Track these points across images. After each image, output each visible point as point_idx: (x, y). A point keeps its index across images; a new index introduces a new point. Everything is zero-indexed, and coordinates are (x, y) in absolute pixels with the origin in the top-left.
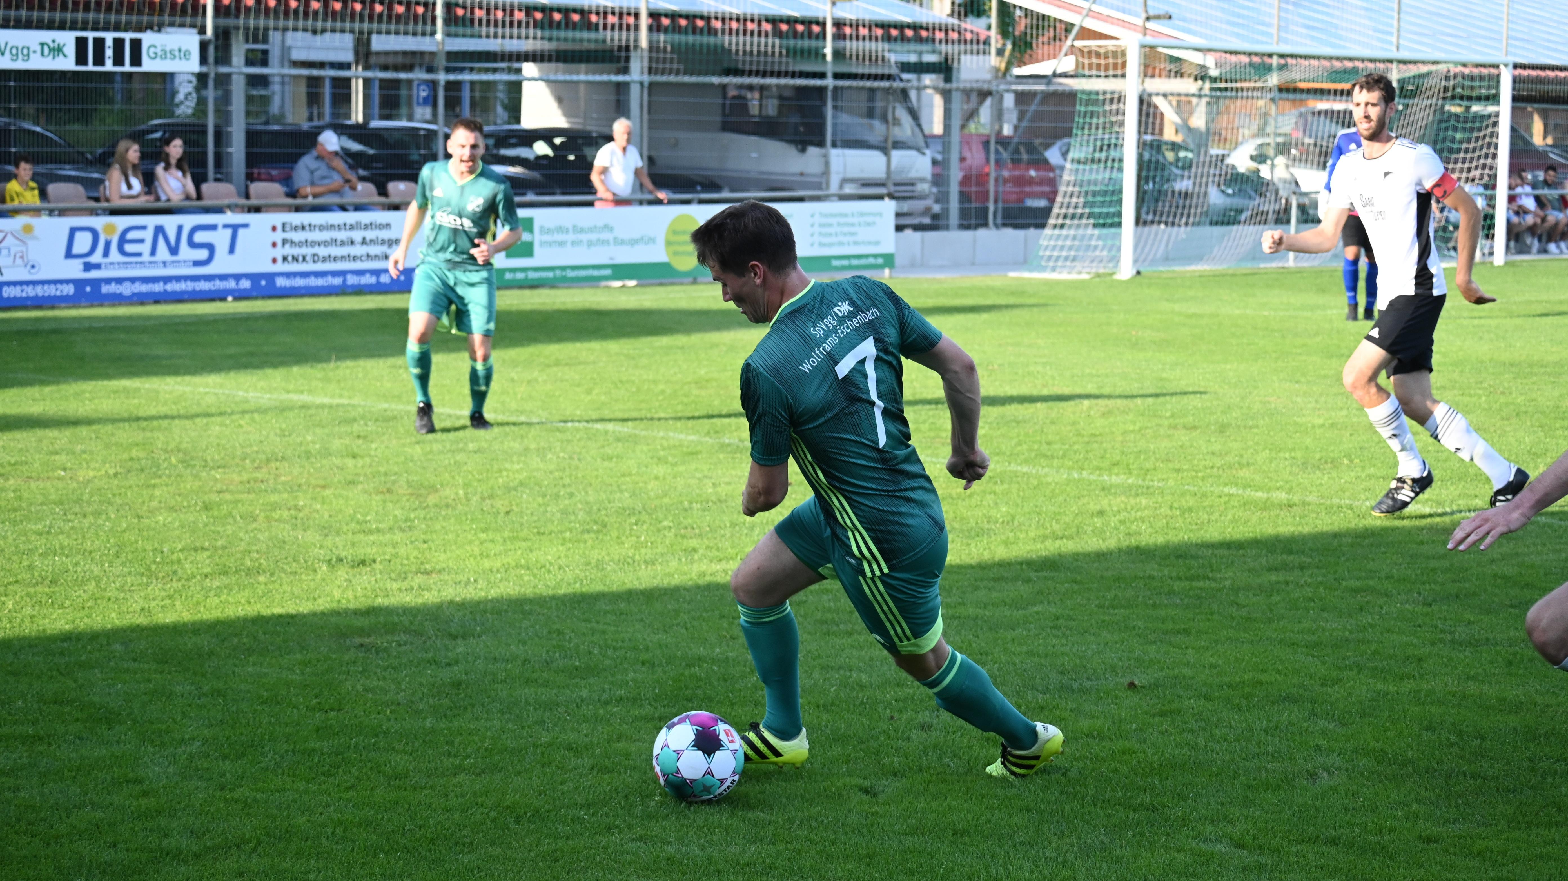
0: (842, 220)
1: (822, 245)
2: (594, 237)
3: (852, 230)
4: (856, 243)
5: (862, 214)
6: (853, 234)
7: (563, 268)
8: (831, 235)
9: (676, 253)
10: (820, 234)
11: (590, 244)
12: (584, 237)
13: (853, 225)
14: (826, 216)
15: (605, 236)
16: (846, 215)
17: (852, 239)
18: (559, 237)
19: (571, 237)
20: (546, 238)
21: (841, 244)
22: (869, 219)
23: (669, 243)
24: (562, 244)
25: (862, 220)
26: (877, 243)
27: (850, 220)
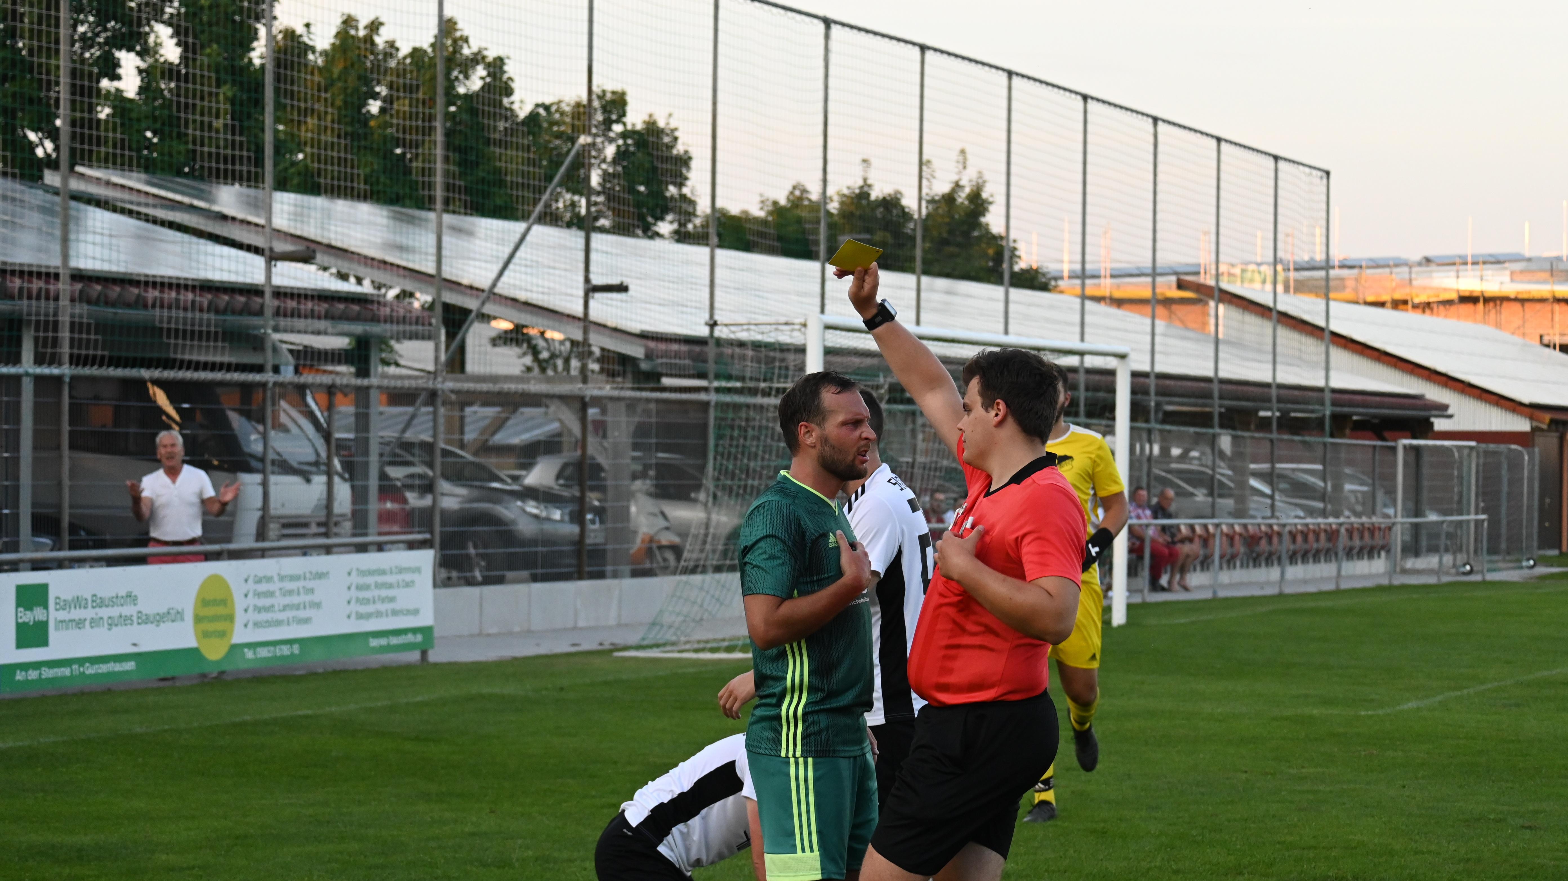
0: (380, 579)
1: (360, 616)
2: (114, 612)
3: (390, 593)
4: (395, 613)
5: (401, 570)
6: (392, 599)
7: (81, 661)
8: (368, 601)
9: (206, 635)
10: (358, 600)
11: (112, 623)
12: (105, 612)
13: (390, 586)
14: (363, 573)
15: (129, 610)
16: (383, 572)
17: (390, 606)
18: (77, 614)
19: (88, 613)
20: (63, 615)
21: (379, 614)
22: (408, 577)
23: (198, 619)
24: (79, 624)
25: (400, 577)
26: (416, 612)
27: (389, 579)
